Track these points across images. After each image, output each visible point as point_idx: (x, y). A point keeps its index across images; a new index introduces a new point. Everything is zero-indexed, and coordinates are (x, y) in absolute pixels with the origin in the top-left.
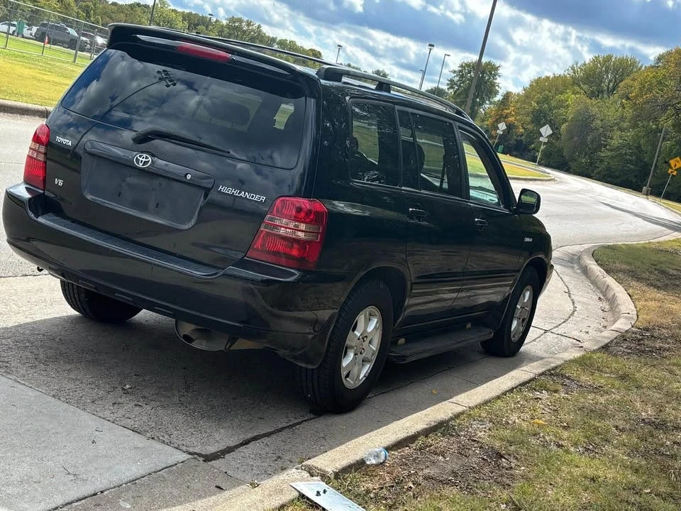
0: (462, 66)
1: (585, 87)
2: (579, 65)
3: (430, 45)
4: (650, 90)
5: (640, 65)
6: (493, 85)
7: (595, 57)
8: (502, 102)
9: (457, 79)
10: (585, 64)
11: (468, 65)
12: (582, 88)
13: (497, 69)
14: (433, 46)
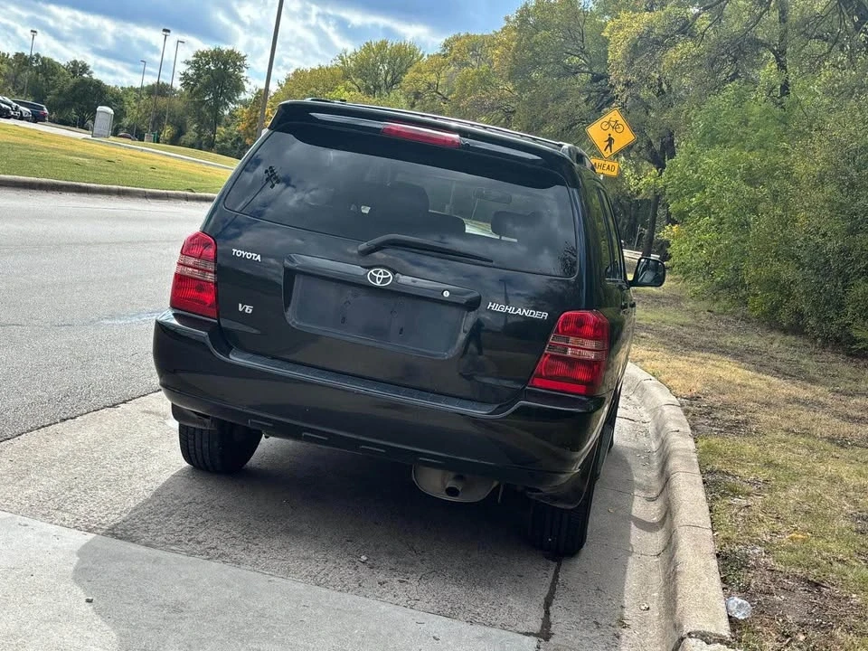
0: (196, 55)
1: (359, 81)
2: (348, 54)
3: (165, 30)
4: (474, 90)
5: (421, 53)
6: (239, 79)
7: (367, 43)
8: (255, 101)
9: (191, 72)
10: (356, 53)
11: (204, 54)
12: (353, 83)
13: (243, 59)
14: (169, 31)
